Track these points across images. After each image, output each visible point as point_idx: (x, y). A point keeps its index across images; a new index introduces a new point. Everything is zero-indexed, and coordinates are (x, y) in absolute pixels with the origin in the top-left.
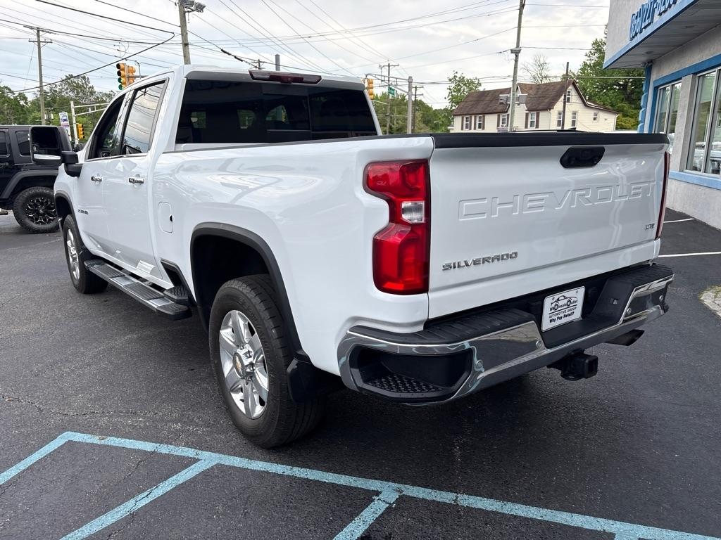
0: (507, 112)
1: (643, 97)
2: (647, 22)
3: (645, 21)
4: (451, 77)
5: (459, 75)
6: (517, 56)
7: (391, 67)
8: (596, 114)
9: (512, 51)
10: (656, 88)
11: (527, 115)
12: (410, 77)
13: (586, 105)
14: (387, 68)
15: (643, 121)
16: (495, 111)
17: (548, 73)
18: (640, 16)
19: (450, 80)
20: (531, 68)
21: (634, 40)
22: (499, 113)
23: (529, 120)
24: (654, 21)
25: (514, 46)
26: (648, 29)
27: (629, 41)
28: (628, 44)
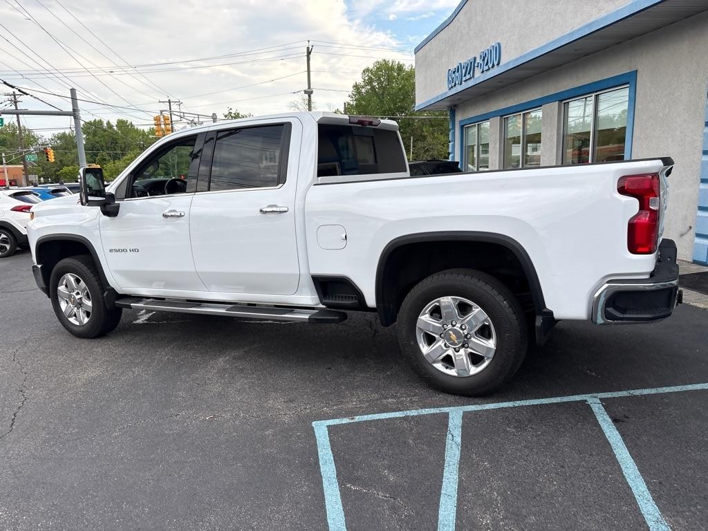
1: (450, 133)
2: (468, 77)
3: (465, 76)
4: (226, 113)
5: (233, 111)
6: (309, 96)
7: (172, 104)
9: (306, 92)
10: (462, 127)
12: (214, 114)
14: (168, 104)
15: (453, 152)
18: (458, 72)
19: (226, 116)
20: (301, 107)
21: (451, 90)
24: (476, 76)
25: (306, 87)
26: (469, 82)
27: (447, 90)
28: (446, 93)
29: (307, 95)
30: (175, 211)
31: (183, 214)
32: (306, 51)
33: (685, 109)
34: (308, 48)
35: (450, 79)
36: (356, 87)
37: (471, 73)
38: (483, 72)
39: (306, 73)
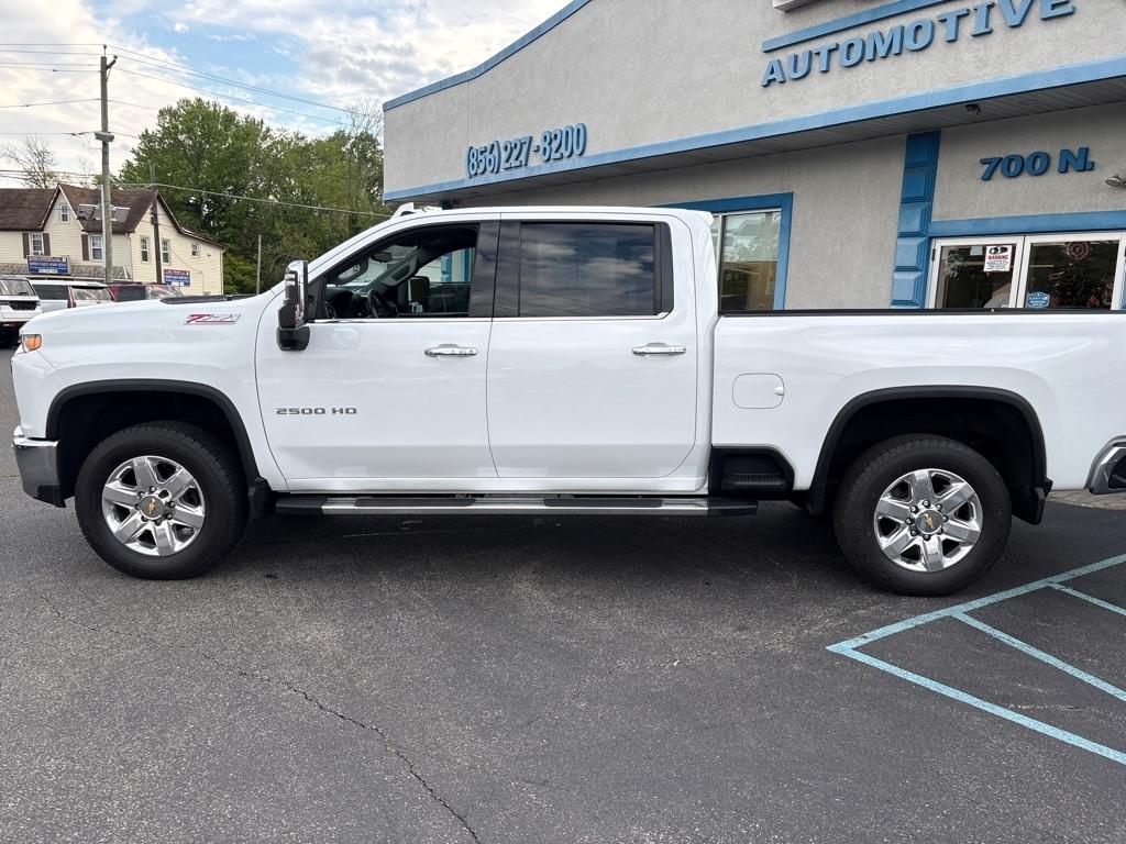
0: (42, 230)
2: (515, 163)
3: (508, 161)
6: (106, 144)
8: (195, 247)
9: (98, 136)
11: (84, 239)
13: (179, 232)
16: (16, 226)
17: (52, 169)
18: (491, 152)
21: (476, 178)
22: (25, 231)
23: (90, 248)
24: (531, 164)
25: (99, 128)
26: (514, 171)
27: (465, 176)
28: (463, 181)
29: (100, 143)
30: (455, 346)
31: (474, 352)
32: (99, 62)
33: (864, 248)
34: (104, 59)
35: (473, 161)
36: (146, 137)
37: (522, 158)
38: (549, 160)
39: (99, 102)
